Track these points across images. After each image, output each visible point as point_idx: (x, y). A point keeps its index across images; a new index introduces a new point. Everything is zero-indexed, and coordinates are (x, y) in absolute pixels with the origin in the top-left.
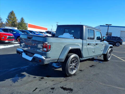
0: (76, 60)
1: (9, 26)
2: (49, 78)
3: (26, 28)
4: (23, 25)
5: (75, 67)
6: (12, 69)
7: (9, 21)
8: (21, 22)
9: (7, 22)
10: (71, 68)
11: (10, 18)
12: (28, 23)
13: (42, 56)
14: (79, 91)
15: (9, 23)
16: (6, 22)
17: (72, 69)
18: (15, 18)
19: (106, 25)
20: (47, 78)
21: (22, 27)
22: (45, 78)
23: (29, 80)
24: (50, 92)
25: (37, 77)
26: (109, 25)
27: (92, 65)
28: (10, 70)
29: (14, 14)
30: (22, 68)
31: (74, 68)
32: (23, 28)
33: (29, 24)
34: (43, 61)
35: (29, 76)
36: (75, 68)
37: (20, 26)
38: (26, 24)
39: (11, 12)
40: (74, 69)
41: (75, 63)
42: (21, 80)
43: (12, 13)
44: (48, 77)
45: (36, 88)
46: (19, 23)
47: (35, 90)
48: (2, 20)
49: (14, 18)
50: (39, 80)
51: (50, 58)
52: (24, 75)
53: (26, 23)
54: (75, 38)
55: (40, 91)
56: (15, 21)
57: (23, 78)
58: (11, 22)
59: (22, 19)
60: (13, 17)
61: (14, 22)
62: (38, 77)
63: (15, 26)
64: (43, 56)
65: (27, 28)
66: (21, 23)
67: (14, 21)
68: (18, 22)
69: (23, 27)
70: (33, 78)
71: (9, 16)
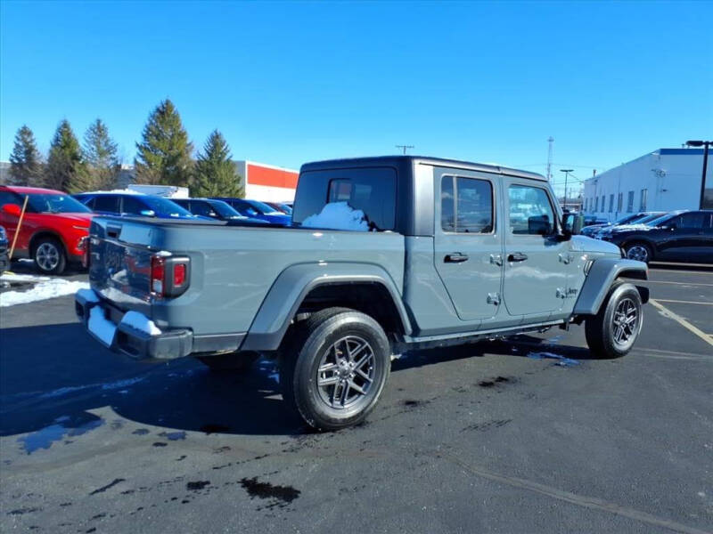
0: (363, 344)
1: (151, 183)
2: (213, 435)
3: (238, 186)
4: (222, 172)
5: (359, 380)
6: (55, 393)
7: (152, 156)
8: (210, 155)
9: (140, 160)
10: (330, 389)
11: (154, 140)
12: (248, 163)
13: (151, 319)
14: (328, 500)
15: (149, 163)
16: (136, 162)
17: (339, 394)
18: (182, 135)
19: (690, 143)
20: (200, 435)
21: (213, 181)
22: (192, 435)
23: (107, 444)
24: (174, 499)
25: (155, 431)
26: (707, 144)
27: (501, 379)
28: (44, 396)
29: (176, 118)
30: (105, 387)
31: (352, 384)
32: (221, 190)
33: (250, 166)
34: (148, 343)
35: (118, 425)
36: (360, 389)
37: (205, 179)
38: (234, 164)
39: (158, 110)
40: (353, 392)
41: (357, 359)
42: (67, 442)
43: (164, 114)
44: (209, 429)
45: (117, 481)
46: (199, 162)
47: (103, 490)
48: (117, 154)
49: (172, 137)
50: (157, 444)
51: (191, 329)
52: (97, 418)
53: (234, 159)
54: (371, 230)
55: (127, 492)
56: (180, 155)
57: (80, 434)
58: (158, 159)
59: (216, 143)
60: (168, 132)
61: (172, 161)
62: (161, 429)
63: (177, 179)
64: (151, 324)
65: (243, 188)
66: (211, 164)
67: (174, 152)
68: (193, 157)
69: (219, 182)
70: (134, 433)
71: (149, 129)
